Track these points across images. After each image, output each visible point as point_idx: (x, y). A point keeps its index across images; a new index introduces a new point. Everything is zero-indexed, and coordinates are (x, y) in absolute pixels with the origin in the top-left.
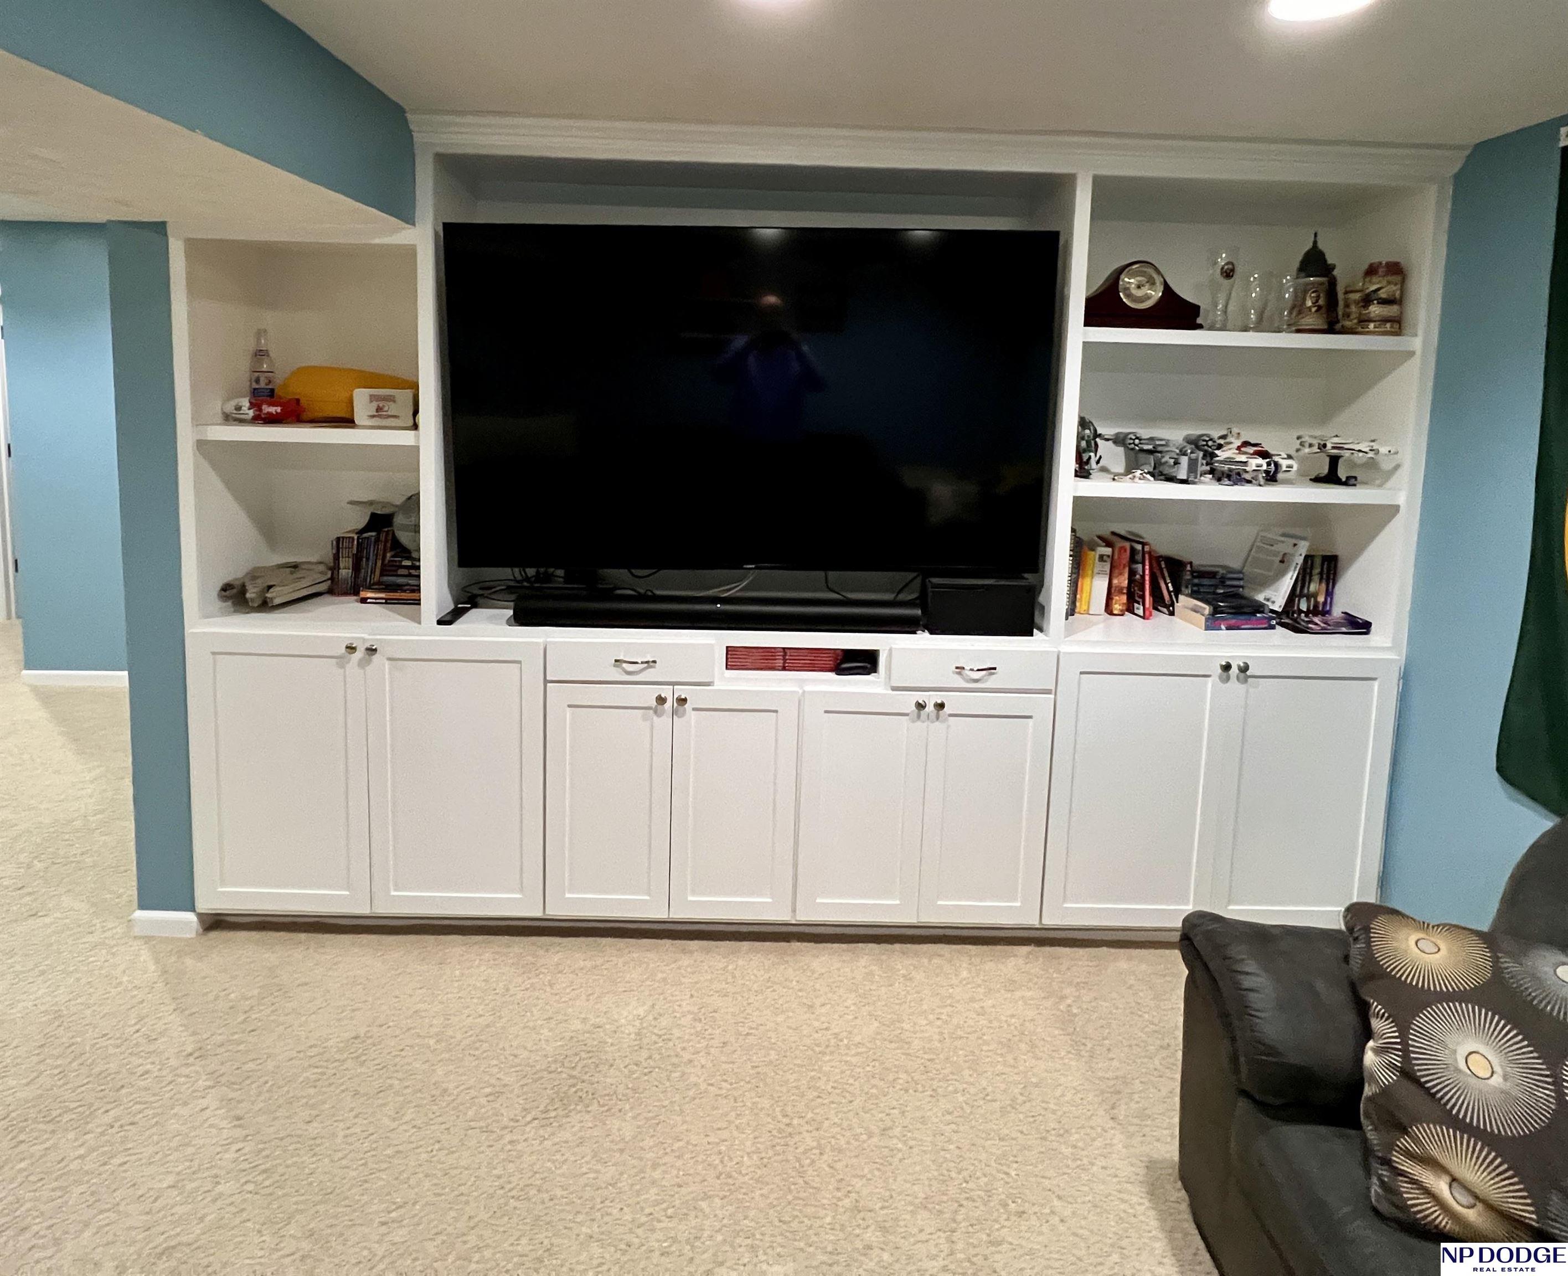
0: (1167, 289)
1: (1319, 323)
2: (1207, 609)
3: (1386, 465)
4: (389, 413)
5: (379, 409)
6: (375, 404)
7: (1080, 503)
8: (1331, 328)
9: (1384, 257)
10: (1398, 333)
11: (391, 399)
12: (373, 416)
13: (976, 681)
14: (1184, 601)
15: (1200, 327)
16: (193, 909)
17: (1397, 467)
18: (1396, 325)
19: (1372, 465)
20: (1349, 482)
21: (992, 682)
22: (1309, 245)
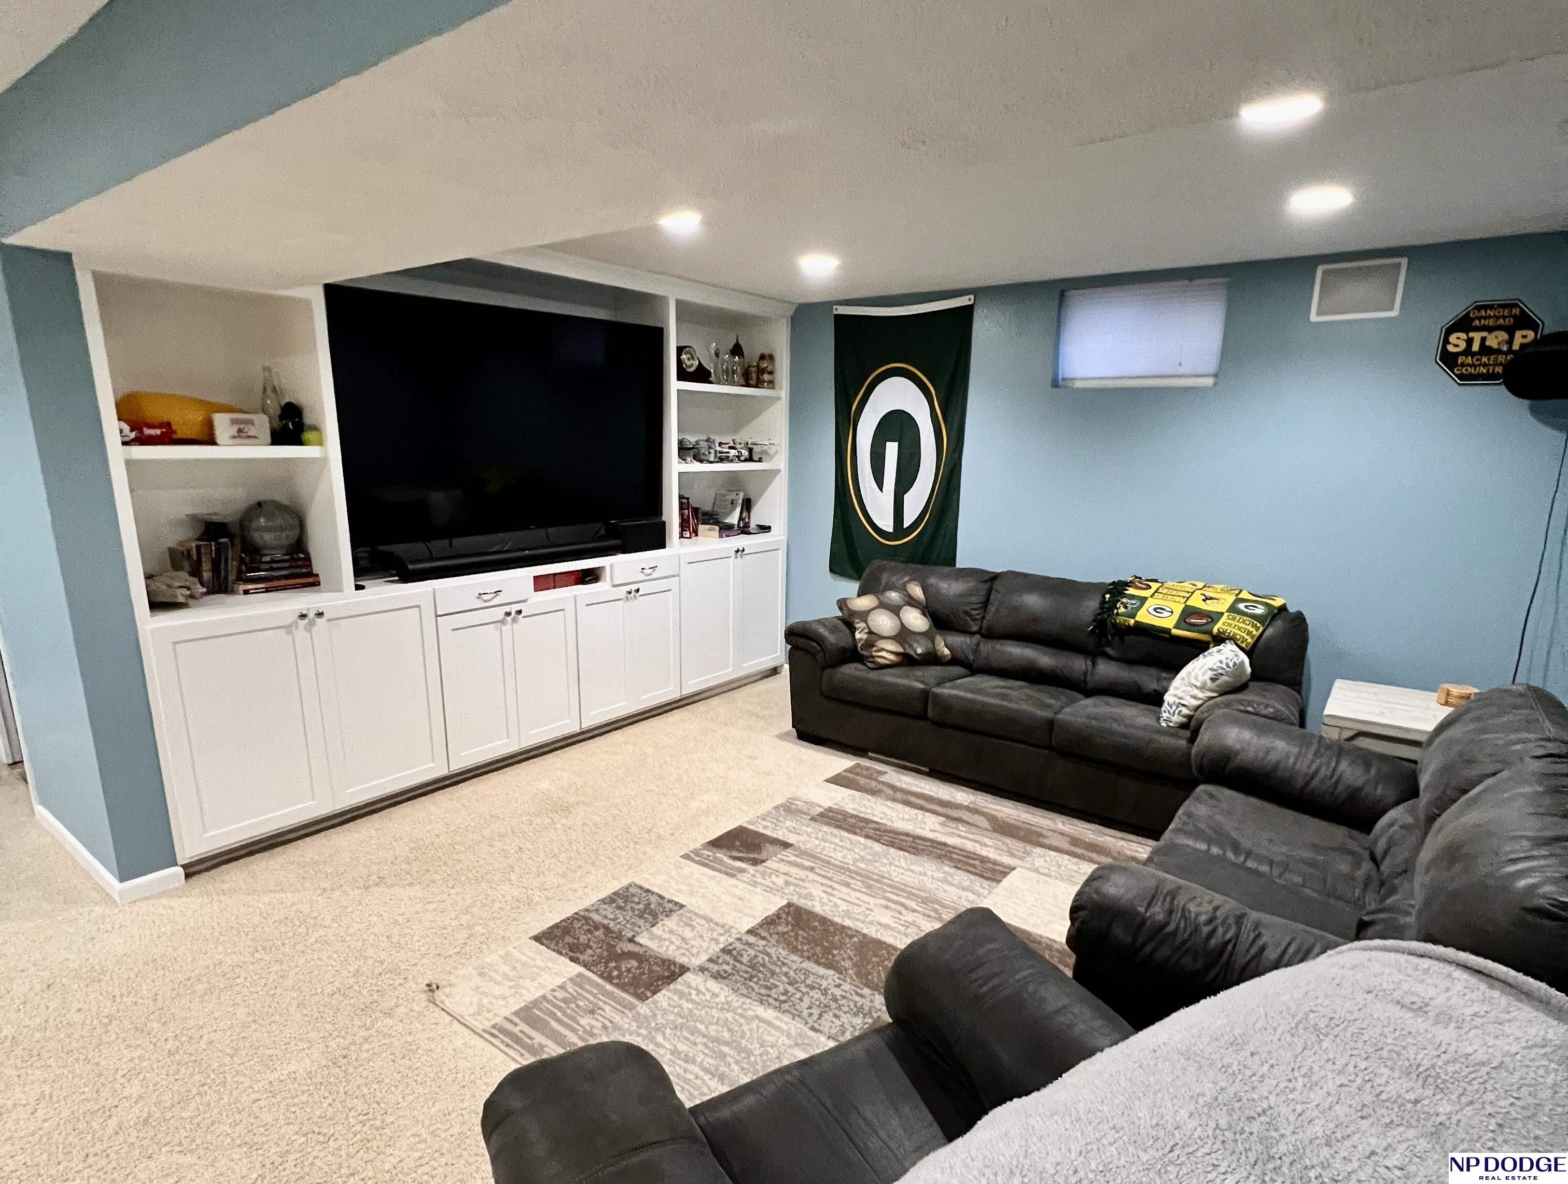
0: (699, 362)
1: (742, 382)
2: (717, 528)
3: (771, 452)
4: (250, 434)
5: (240, 431)
6: (236, 428)
7: (681, 474)
8: (747, 385)
9: (767, 352)
10: (773, 388)
11: (251, 422)
12: (234, 437)
13: (649, 575)
14: (702, 528)
15: (711, 382)
16: (177, 865)
17: (777, 452)
18: (771, 384)
19: (765, 452)
20: (760, 460)
21: (655, 575)
22: (734, 342)
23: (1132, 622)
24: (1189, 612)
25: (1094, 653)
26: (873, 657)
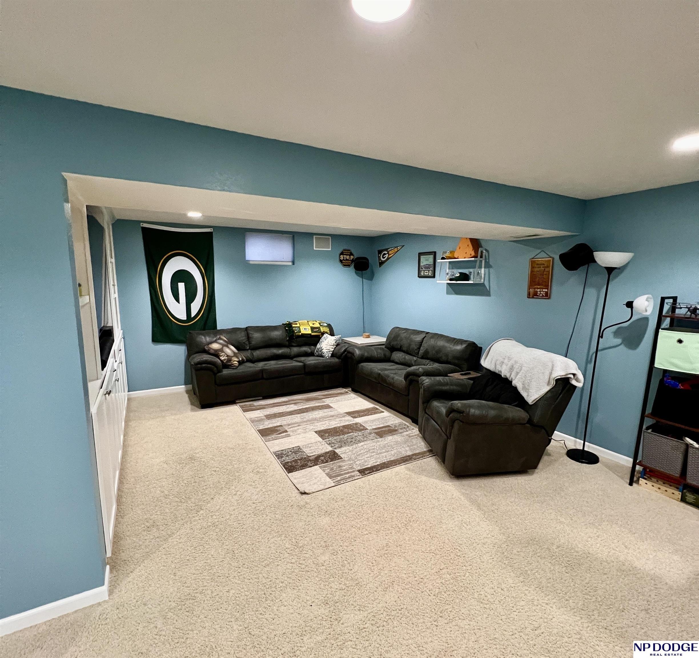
23: (301, 334)
24: (312, 329)
25: (289, 346)
26: (233, 364)
